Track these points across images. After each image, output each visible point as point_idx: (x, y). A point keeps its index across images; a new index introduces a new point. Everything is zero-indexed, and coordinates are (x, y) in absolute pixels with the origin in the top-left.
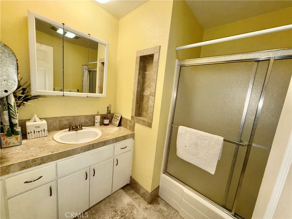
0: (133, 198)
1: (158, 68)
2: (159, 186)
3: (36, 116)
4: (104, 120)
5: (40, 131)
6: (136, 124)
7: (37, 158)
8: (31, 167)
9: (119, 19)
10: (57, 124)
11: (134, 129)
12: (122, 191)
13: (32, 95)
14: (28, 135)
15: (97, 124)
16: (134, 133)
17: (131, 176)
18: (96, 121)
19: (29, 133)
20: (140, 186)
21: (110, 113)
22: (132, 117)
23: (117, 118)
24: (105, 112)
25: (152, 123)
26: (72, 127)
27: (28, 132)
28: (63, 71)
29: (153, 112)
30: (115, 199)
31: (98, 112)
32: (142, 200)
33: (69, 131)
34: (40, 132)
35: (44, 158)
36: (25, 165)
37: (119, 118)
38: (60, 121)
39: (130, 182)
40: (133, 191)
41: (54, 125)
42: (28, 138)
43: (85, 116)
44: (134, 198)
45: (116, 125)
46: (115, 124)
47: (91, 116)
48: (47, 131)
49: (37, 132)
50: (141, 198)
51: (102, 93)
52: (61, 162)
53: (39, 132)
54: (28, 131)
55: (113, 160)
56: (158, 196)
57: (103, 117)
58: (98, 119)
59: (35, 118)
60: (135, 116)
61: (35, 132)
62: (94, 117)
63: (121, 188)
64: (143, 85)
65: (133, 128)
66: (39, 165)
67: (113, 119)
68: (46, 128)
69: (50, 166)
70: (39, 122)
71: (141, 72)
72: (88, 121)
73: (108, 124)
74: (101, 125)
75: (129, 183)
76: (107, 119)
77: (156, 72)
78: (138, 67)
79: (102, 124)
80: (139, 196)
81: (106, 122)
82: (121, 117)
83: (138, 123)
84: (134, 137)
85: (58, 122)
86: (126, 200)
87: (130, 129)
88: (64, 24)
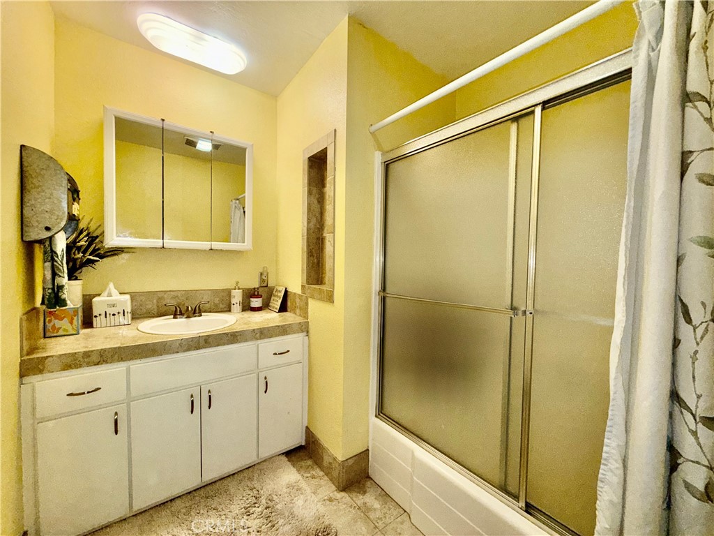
0: (306, 475)
1: (335, 173)
2: (368, 450)
3: (111, 286)
4: (252, 299)
5: (116, 314)
6: (310, 300)
7: (92, 351)
8: (80, 366)
9: (276, 97)
10: (151, 305)
11: (307, 313)
12: (284, 458)
13: (106, 247)
14: (94, 319)
15: (237, 308)
16: (308, 322)
17: (307, 427)
18: (233, 301)
19: (96, 317)
20: (324, 448)
21: (267, 286)
22: (303, 286)
23: (279, 295)
24: (255, 284)
25: (333, 292)
26: (181, 311)
27: (94, 315)
28: (163, 202)
29: (334, 266)
30: (262, 472)
31: (237, 283)
32: (325, 481)
33: (174, 318)
34: (117, 316)
35: (106, 352)
36: (72, 362)
37: (282, 294)
38: (159, 299)
39: (306, 440)
40: (309, 462)
41: (147, 307)
42: (94, 326)
43: (210, 292)
44: (309, 475)
45: (276, 309)
46: (274, 307)
47: (223, 291)
48: (130, 315)
49: (110, 314)
50: (326, 478)
51: (244, 242)
52: (138, 366)
53: (114, 315)
54: (95, 313)
55: (256, 379)
56: (368, 477)
57: (250, 294)
58: (237, 297)
59: (110, 289)
60: (308, 283)
61: (108, 315)
62: (228, 293)
63: (283, 454)
64: (321, 217)
65: (304, 311)
66: (95, 365)
67: (273, 298)
68: (129, 309)
69: (116, 370)
70: (116, 296)
71: (315, 190)
72: (217, 301)
73: (261, 307)
74: (244, 310)
75: (303, 444)
76: (258, 296)
77: (333, 182)
78: (306, 181)
79: (247, 308)
80: (321, 473)
81: (256, 303)
82: (286, 292)
83: (313, 297)
84: (308, 332)
85: (155, 301)
86: (289, 475)
87: (300, 315)
88: (163, 120)
